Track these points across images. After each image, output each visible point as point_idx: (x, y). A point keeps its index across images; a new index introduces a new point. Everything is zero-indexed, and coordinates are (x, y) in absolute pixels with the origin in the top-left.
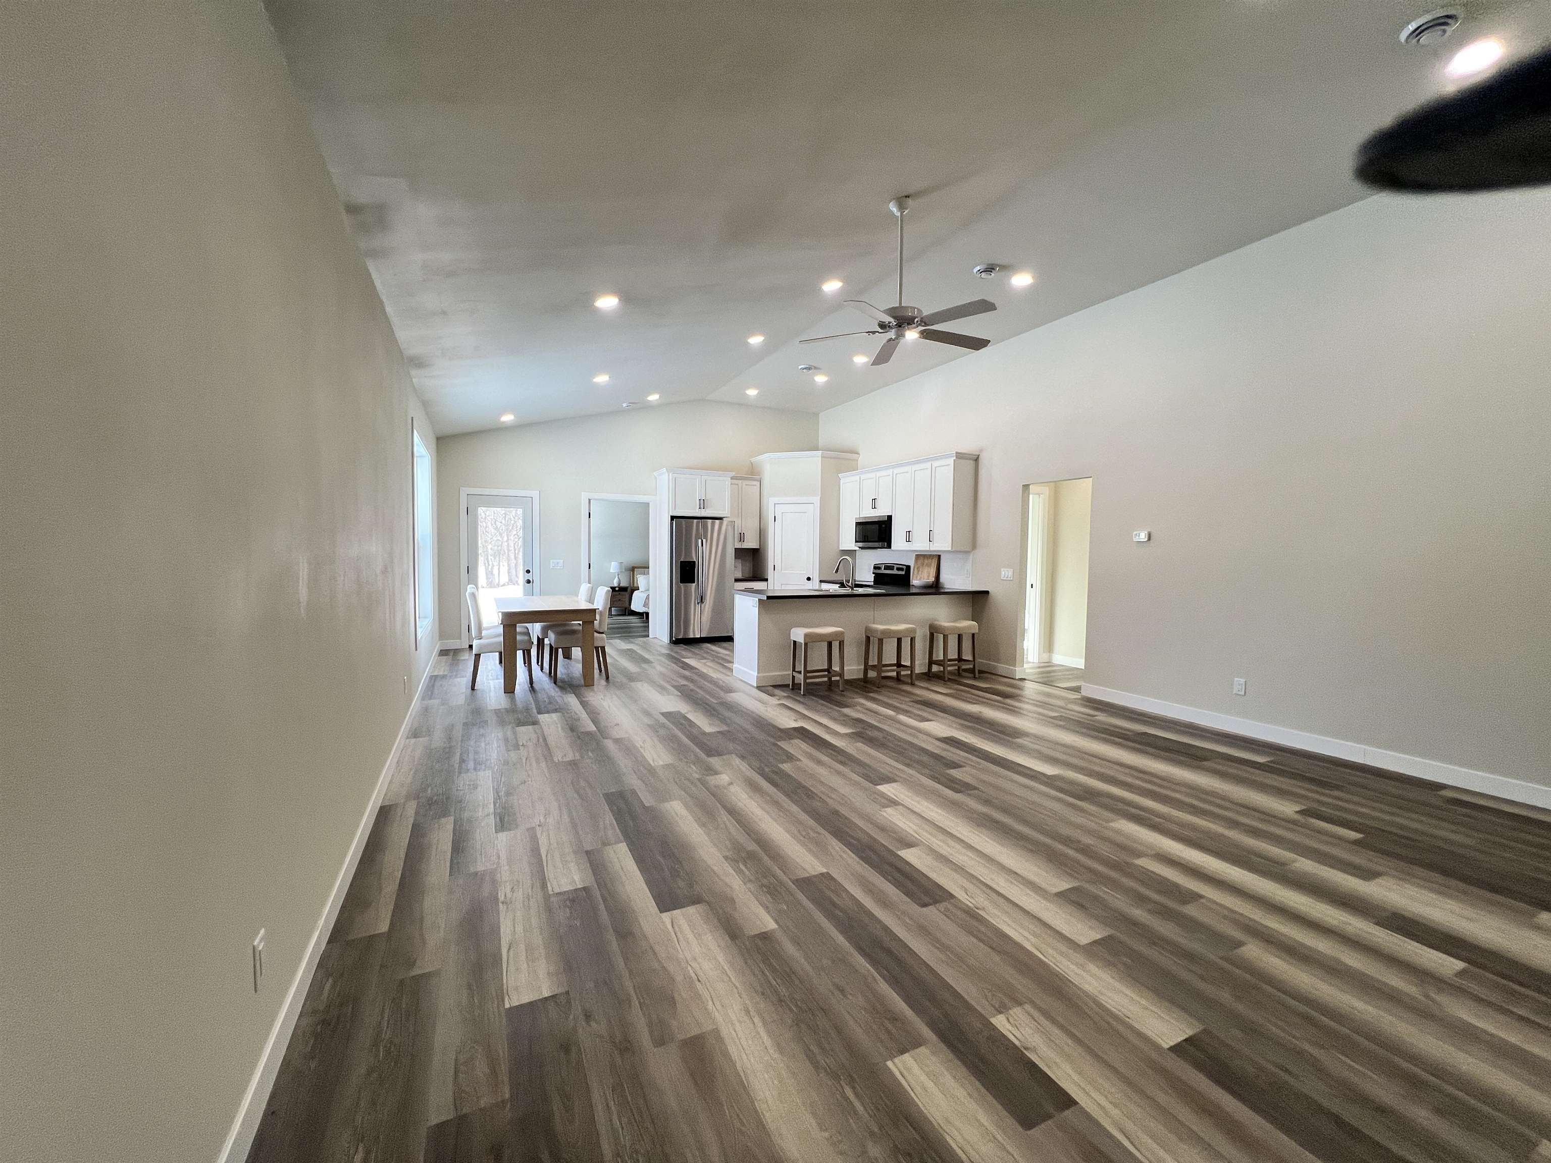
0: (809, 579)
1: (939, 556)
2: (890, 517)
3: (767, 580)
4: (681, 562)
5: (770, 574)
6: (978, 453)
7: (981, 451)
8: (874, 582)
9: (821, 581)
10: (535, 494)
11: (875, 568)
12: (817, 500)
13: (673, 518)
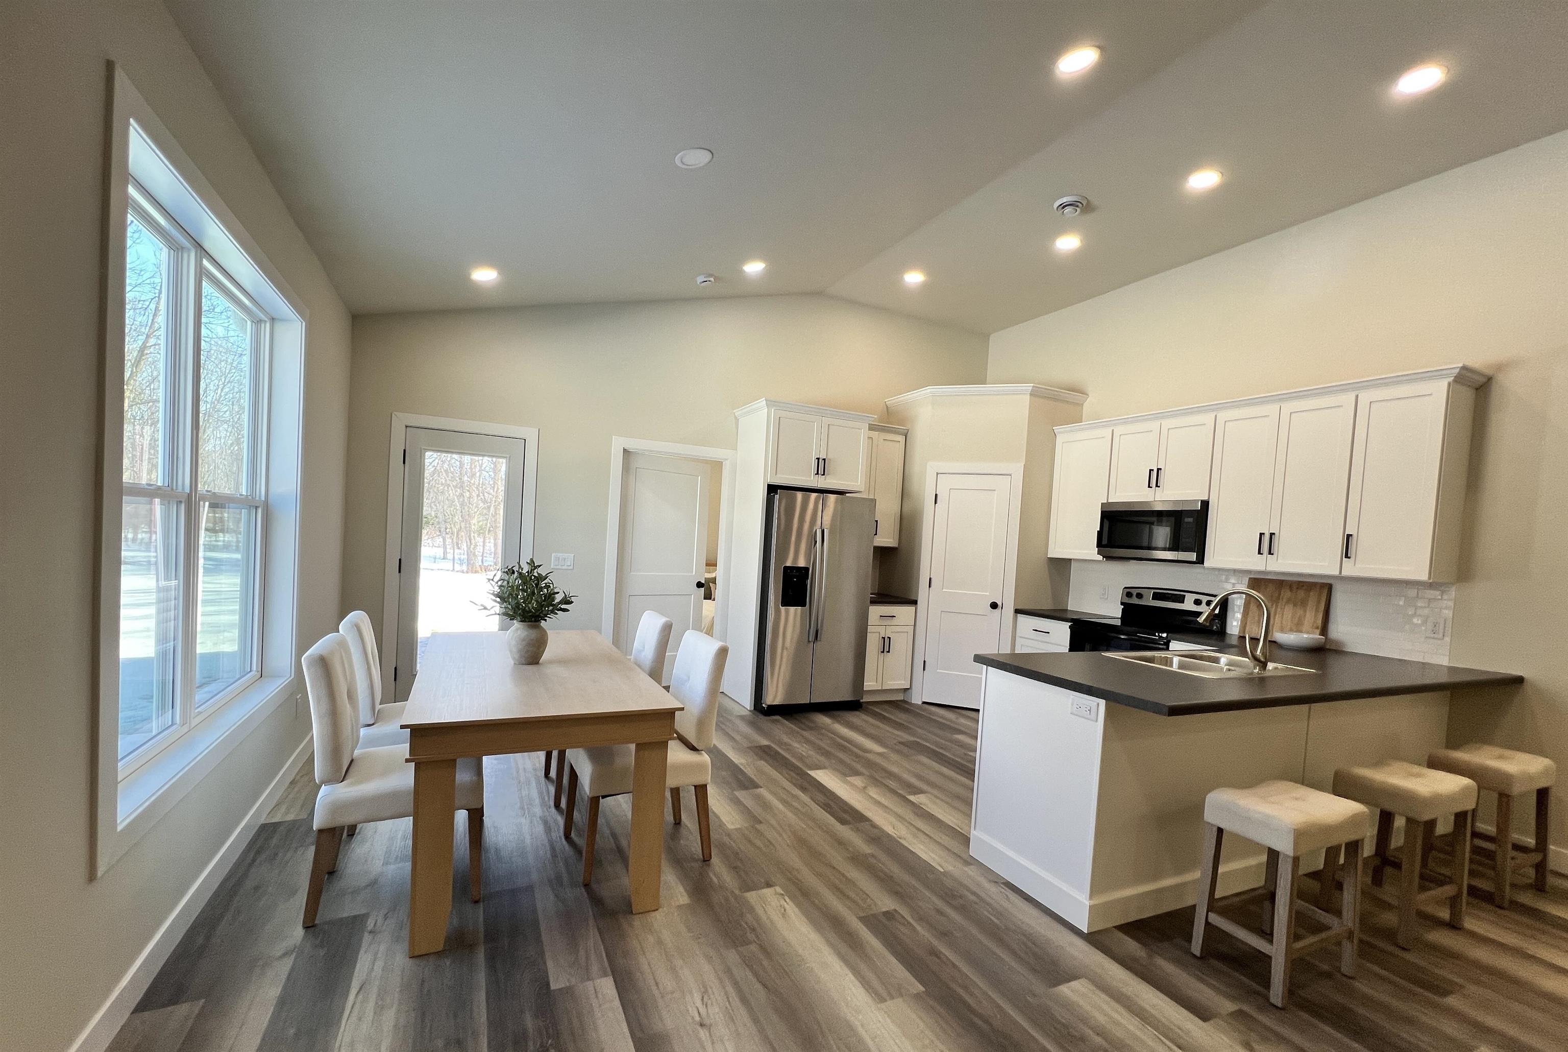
0: (994, 606)
1: (1330, 587)
2: (1205, 504)
3: (915, 603)
4: (786, 568)
5: (922, 594)
6: (1489, 372)
7: (1500, 367)
8: (1121, 618)
9: (1017, 611)
10: (530, 434)
11: (1128, 594)
12: (1017, 469)
13: (772, 489)
